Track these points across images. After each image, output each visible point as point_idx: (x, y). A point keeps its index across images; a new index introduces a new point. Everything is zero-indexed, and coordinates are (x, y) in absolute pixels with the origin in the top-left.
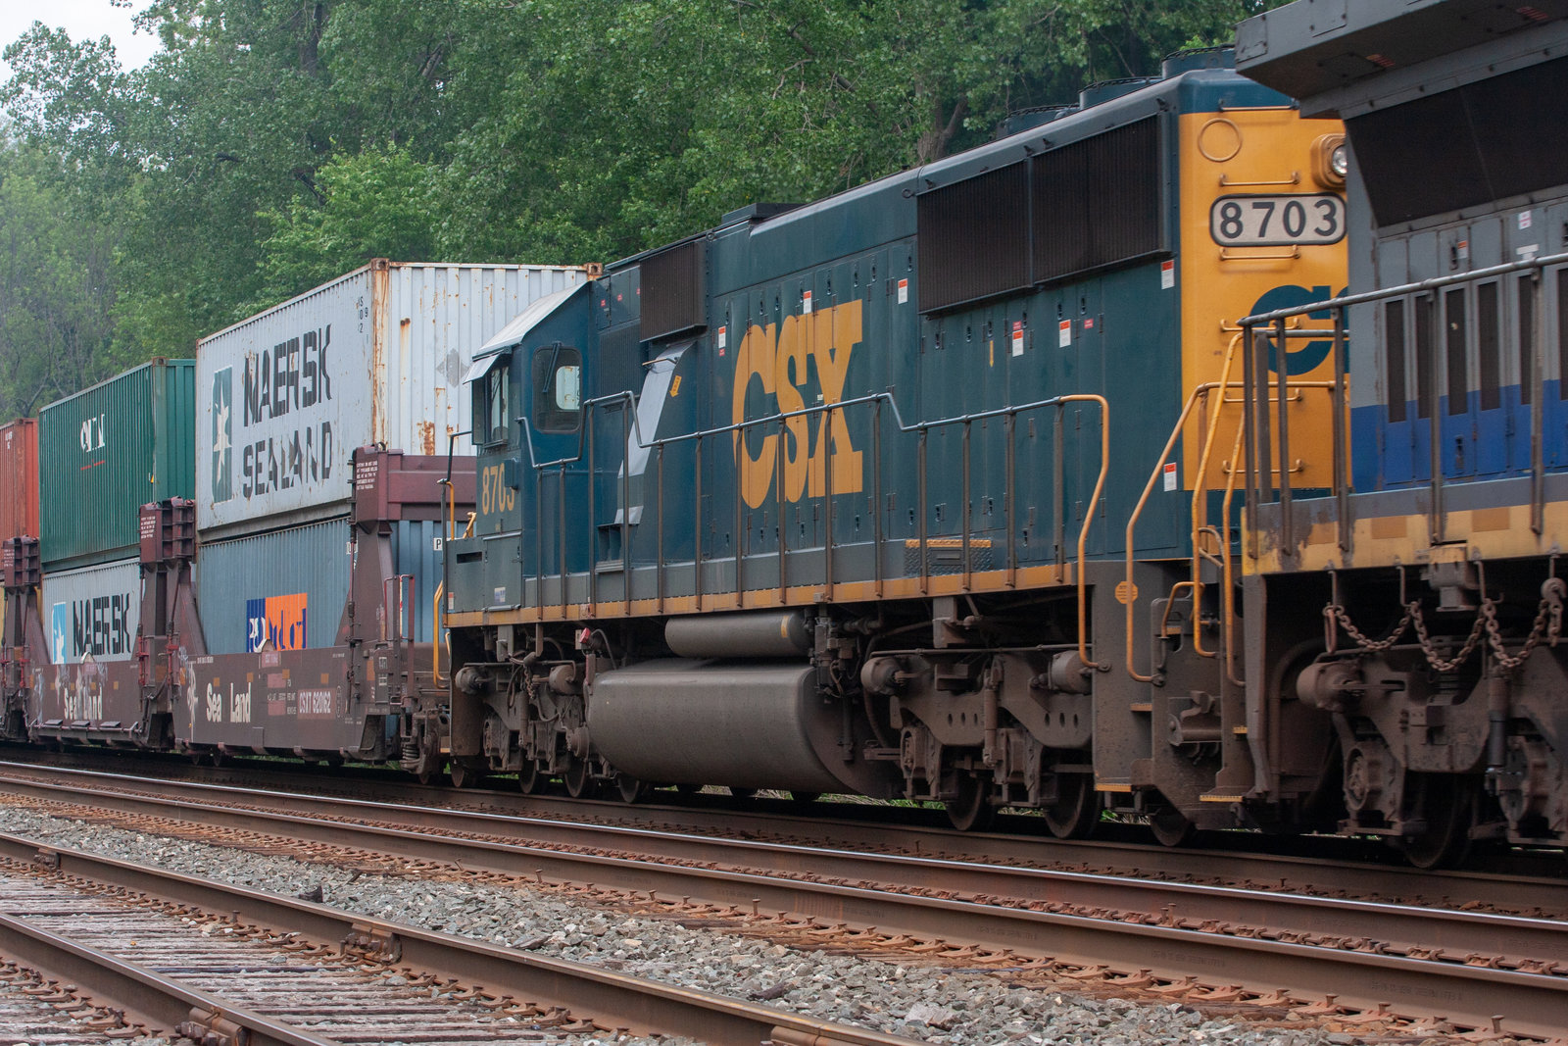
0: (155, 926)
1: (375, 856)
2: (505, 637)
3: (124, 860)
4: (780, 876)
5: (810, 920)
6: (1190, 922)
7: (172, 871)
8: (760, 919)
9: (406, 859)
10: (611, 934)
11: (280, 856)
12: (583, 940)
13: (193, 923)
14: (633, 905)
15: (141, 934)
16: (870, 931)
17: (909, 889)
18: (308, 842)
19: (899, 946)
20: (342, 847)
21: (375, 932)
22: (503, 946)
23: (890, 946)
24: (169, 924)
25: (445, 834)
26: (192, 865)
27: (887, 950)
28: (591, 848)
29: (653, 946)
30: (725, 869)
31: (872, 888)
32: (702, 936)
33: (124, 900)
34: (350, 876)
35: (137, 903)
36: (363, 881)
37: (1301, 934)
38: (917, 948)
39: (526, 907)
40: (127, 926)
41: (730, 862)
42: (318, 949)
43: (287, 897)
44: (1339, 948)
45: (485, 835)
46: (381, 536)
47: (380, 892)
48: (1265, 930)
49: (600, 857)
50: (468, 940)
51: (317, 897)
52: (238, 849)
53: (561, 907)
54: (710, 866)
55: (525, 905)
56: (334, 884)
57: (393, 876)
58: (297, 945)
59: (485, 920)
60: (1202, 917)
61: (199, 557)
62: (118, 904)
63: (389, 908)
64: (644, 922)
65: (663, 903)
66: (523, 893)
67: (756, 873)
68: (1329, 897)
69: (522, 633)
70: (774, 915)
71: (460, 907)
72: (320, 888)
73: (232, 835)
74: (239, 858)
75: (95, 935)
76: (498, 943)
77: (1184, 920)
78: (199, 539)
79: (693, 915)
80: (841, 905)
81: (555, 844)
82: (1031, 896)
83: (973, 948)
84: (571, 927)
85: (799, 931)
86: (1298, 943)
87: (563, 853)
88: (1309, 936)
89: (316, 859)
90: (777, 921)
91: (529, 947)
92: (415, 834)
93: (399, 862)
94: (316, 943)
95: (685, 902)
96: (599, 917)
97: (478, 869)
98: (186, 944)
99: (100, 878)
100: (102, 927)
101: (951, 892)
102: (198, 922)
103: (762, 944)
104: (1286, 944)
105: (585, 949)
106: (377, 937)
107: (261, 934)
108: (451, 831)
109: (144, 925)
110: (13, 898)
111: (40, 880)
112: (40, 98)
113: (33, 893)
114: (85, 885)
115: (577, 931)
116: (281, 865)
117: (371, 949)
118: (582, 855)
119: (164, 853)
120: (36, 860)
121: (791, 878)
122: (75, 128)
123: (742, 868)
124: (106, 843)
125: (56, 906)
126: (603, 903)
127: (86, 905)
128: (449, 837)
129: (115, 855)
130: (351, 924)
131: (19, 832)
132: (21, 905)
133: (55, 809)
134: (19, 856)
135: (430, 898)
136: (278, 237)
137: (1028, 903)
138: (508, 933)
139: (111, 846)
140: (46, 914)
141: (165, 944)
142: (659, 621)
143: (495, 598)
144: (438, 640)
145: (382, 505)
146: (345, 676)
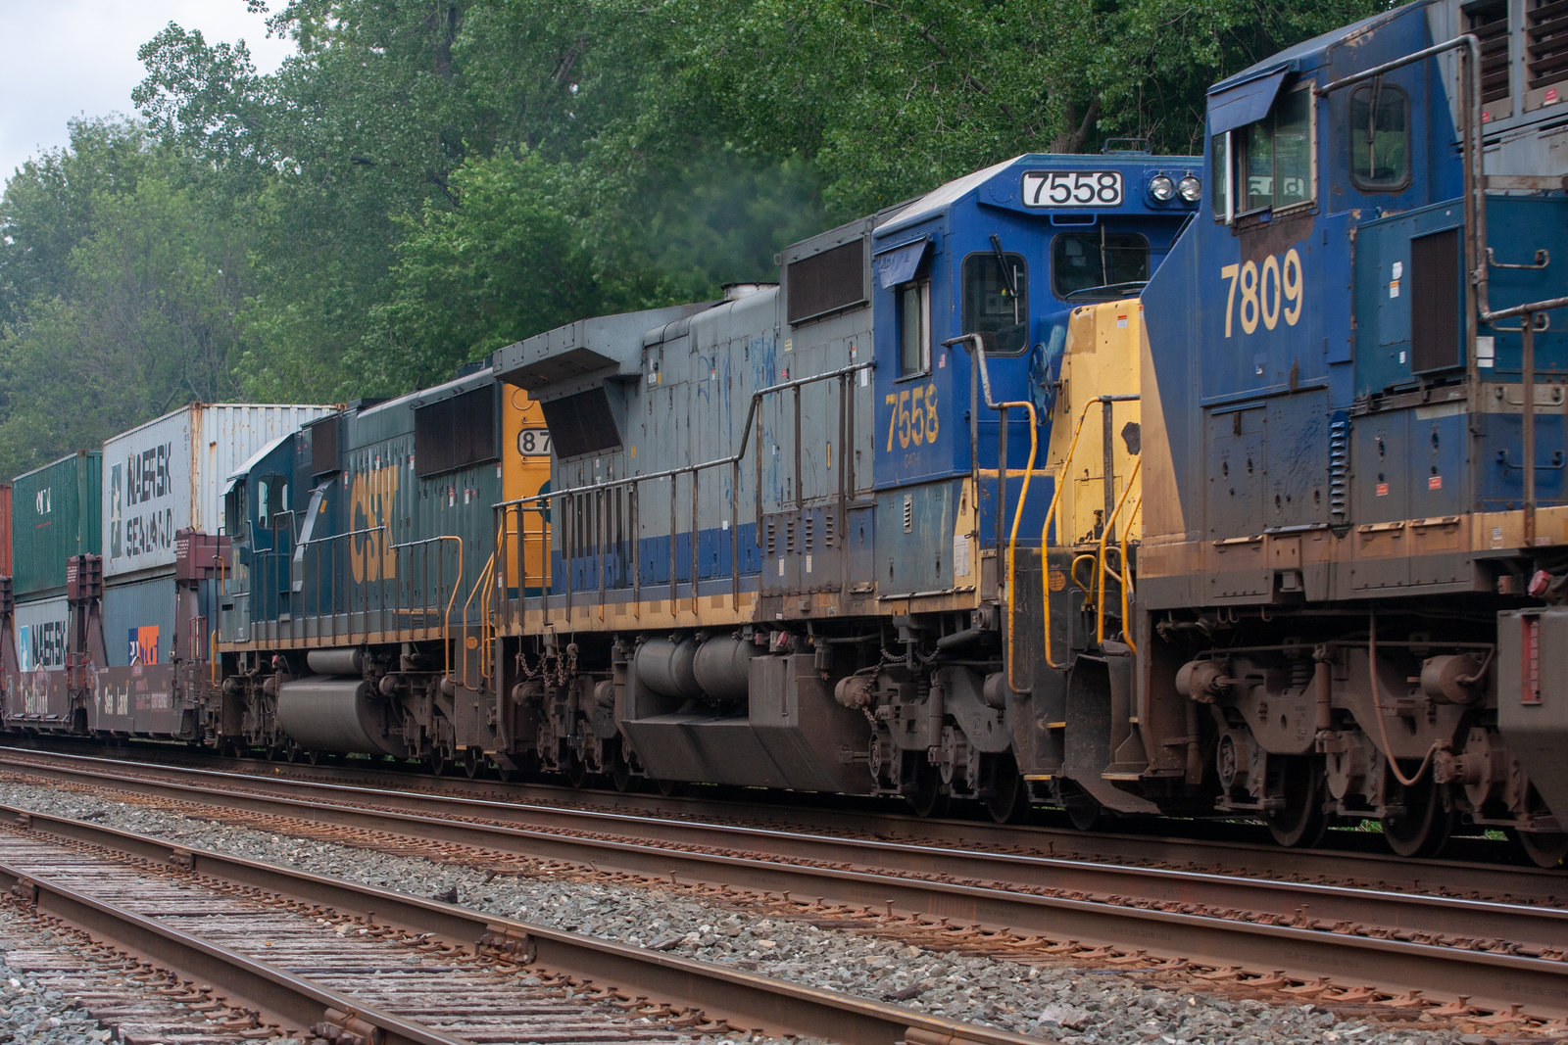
0: (289, 926)
1: (510, 857)
2: (243, 659)
3: (259, 861)
4: (914, 877)
5: (944, 921)
6: (1323, 924)
7: (307, 872)
8: (894, 920)
9: (540, 860)
10: (745, 934)
11: (414, 857)
12: (717, 940)
13: (328, 923)
14: (767, 906)
15: (276, 935)
16: (1004, 932)
17: (1043, 890)
18: (442, 843)
19: (1033, 947)
20: (477, 848)
21: (509, 932)
22: (637, 947)
23: (1023, 947)
24: (304, 925)
25: (580, 836)
26: (326, 866)
27: (1021, 950)
28: (725, 849)
29: (788, 947)
30: (859, 870)
31: (1006, 889)
32: (836, 937)
33: (260, 901)
34: (485, 877)
35: (272, 904)
36: (497, 882)
37: (1434, 935)
38: (1050, 949)
39: (660, 908)
40: (262, 926)
41: (863, 864)
42: (453, 949)
43: (422, 898)
44: (1472, 949)
45: (620, 836)
46: (192, 590)
47: (514, 893)
48: (1398, 932)
49: (734, 858)
50: (602, 941)
51: (451, 898)
52: (372, 850)
53: (695, 908)
54: (844, 867)
55: (660, 906)
56: (469, 885)
57: (527, 877)
58: (432, 946)
59: (620, 921)
60: (1334, 918)
61: (104, 597)
62: (254, 905)
63: (524, 908)
64: (778, 923)
65: (797, 904)
66: (657, 894)
67: (890, 874)
68: (1461, 898)
69: (250, 655)
70: (908, 915)
71: (594, 908)
72: (455, 889)
73: (367, 837)
74: (374, 859)
75: (230, 935)
76: (633, 944)
77: (1317, 922)
78: (104, 584)
79: (828, 915)
80: (975, 905)
81: (690, 845)
82: (1164, 897)
83: (1107, 949)
84: (706, 928)
85: (932, 932)
86: (1431, 944)
87: (697, 854)
88: (1442, 937)
89: (451, 859)
90: (911, 922)
91: (663, 948)
92: (549, 835)
93: (533, 863)
94: (451, 944)
95: (819, 903)
96: (733, 918)
97: (613, 870)
98: (320, 945)
99: (236, 879)
100: (237, 927)
101: (1085, 893)
102: (333, 923)
103: (896, 945)
104: (1419, 945)
105: (720, 950)
106: (512, 937)
107: (395, 935)
108: (586, 832)
109: (279, 926)
110: (148, 899)
111: (175, 881)
112: (174, 100)
113: (168, 893)
114: (220, 886)
115: (711, 932)
116: (415, 866)
117: (506, 950)
118: (717, 856)
119: (299, 853)
120: (171, 861)
121: (925, 879)
122: (210, 130)
123: (876, 869)
124: (241, 844)
125: (191, 907)
126: (738, 904)
127: (221, 905)
128: (584, 839)
129: (250, 856)
130: (486, 925)
131: (154, 833)
132: (156, 906)
133: (190, 810)
134: (155, 857)
135: (564, 899)
136: (411, 241)
137: (1162, 904)
138: (643, 934)
139: (246, 847)
140: (181, 915)
141: (300, 945)
142: (305, 652)
143: (239, 635)
144: (215, 660)
145: (192, 569)
146: (175, 682)
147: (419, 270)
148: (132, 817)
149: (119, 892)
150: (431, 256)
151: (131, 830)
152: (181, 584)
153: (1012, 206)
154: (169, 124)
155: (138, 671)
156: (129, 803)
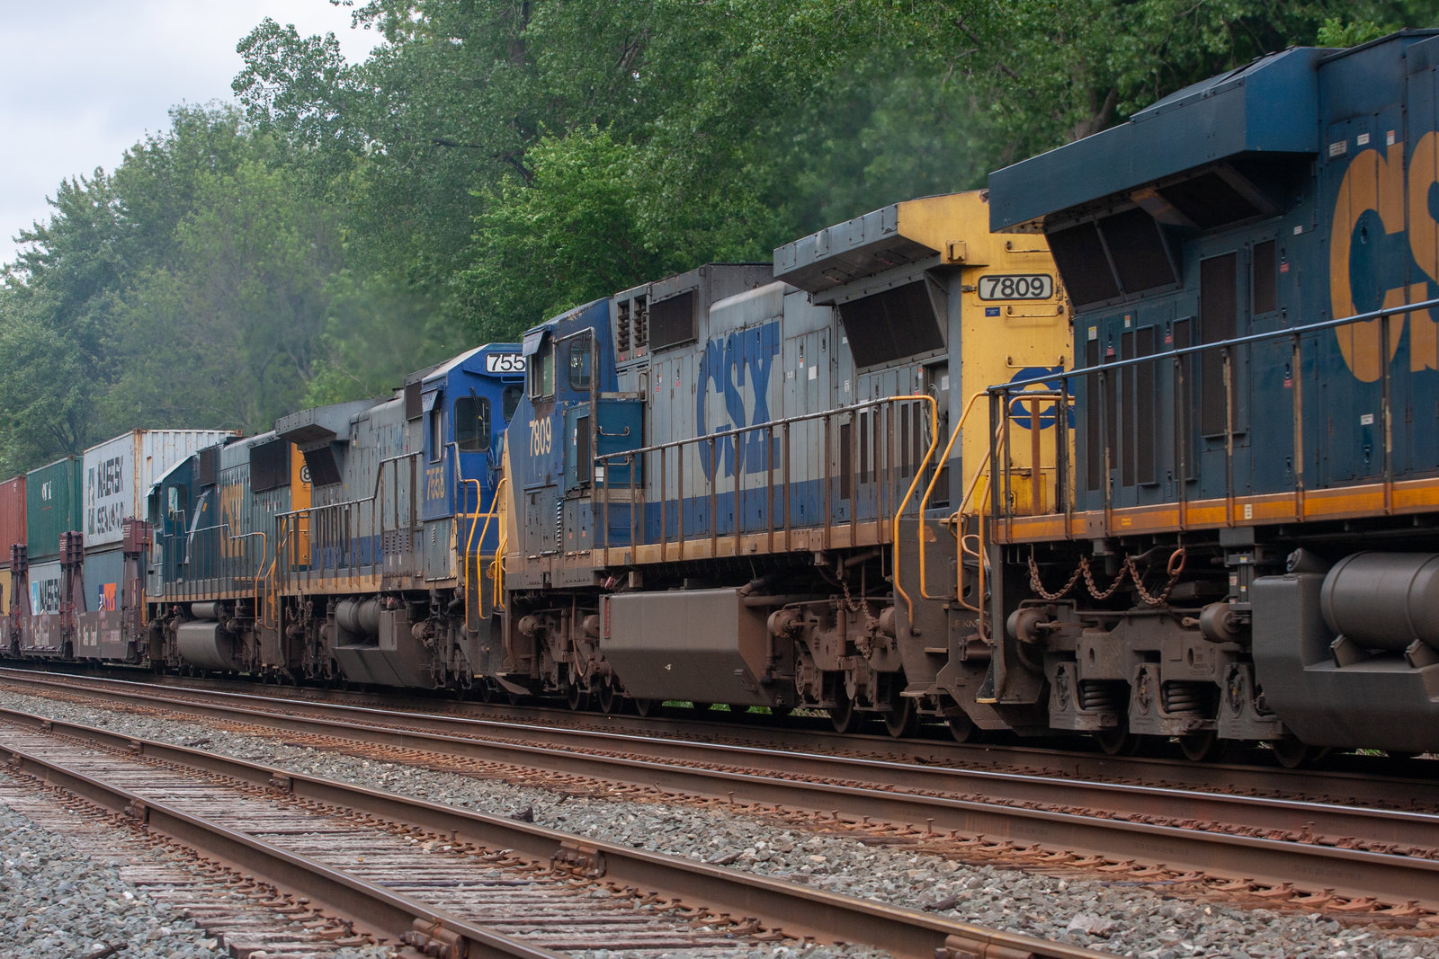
0: (380, 844)
1: (581, 780)
2: (159, 608)
3: (351, 784)
4: (952, 797)
5: (980, 838)
6: (1327, 839)
7: (395, 793)
8: (934, 836)
9: (609, 782)
10: (798, 850)
11: (493, 780)
12: (772, 856)
13: (415, 841)
14: (818, 824)
15: (368, 852)
16: (1035, 847)
17: (1070, 809)
18: (519, 767)
19: (1061, 861)
20: (551, 772)
21: (582, 849)
22: (698, 861)
23: (1053, 862)
24: (392, 842)
25: (645, 760)
26: (413, 789)
27: (1050, 864)
28: (778, 772)
29: (836, 862)
30: (901, 791)
31: (1036, 808)
32: (881, 852)
33: (352, 820)
34: (558, 798)
35: (364, 823)
36: (570, 803)
38: (1078, 863)
39: (719, 827)
40: (354, 844)
41: (905, 785)
42: (530, 864)
43: (501, 817)
45: (681, 760)
46: (133, 559)
47: (585, 813)
48: (1396, 846)
49: (786, 781)
50: (666, 856)
51: (528, 817)
52: (455, 773)
53: (752, 826)
54: (887, 789)
55: (719, 824)
56: (544, 806)
57: (597, 798)
58: (510, 861)
59: (682, 838)
60: (1338, 834)
61: (84, 562)
62: (346, 824)
63: (594, 827)
64: (828, 840)
65: (845, 822)
66: (716, 813)
67: (930, 794)
69: (163, 604)
70: (947, 833)
71: (658, 826)
72: (531, 809)
73: (450, 761)
74: (457, 782)
75: (326, 852)
76: (695, 859)
77: (1322, 838)
78: (84, 553)
79: (873, 833)
80: (1008, 823)
81: (746, 768)
82: (1182, 816)
83: (1129, 863)
84: (761, 845)
85: (969, 847)
87: (753, 777)
89: (527, 782)
90: (950, 838)
91: (722, 863)
92: (617, 759)
93: (603, 785)
94: (528, 860)
95: (866, 821)
96: (786, 835)
97: (676, 791)
98: (408, 860)
99: (330, 800)
100: (332, 844)
101: (1109, 812)
102: (419, 840)
103: (936, 860)
105: (774, 864)
106: (584, 853)
107: (477, 851)
108: (650, 757)
109: (370, 843)
110: (250, 819)
111: (274, 802)
112: (270, 89)
113: (268, 814)
114: (316, 807)
115: (767, 848)
116: (494, 788)
117: (578, 865)
118: (771, 779)
119: (387, 777)
120: (271, 784)
121: (962, 799)
122: (303, 116)
123: (917, 790)
124: (334, 768)
125: (289, 826)
126: (790, 822)
127: (316, 824)
128: (649, 763)
129: (343, 779)
130: (560, 842)
131: (255, 759)
132: (257, 825)
133: (288, 737)
134: (256, 781)
135: (631, 818)
136: (490, 213)
137: (1179, 822)
138: (703, 850)
139: (339, 771)
140: (280, 833)
141: (389, 861)
142: (190, 603)
143: (156, 592)
144: (145, 609)
145: (134, 545)
146: (122, 623)
147: (497, 239)
148: (234, 743)
149: (223, 813)
150: (508, 228)
151: (233, 755)
152: (126, 555)
153: (480, 372)
154: (266, 110)
155: (103, 615)
156: (232, 731)
